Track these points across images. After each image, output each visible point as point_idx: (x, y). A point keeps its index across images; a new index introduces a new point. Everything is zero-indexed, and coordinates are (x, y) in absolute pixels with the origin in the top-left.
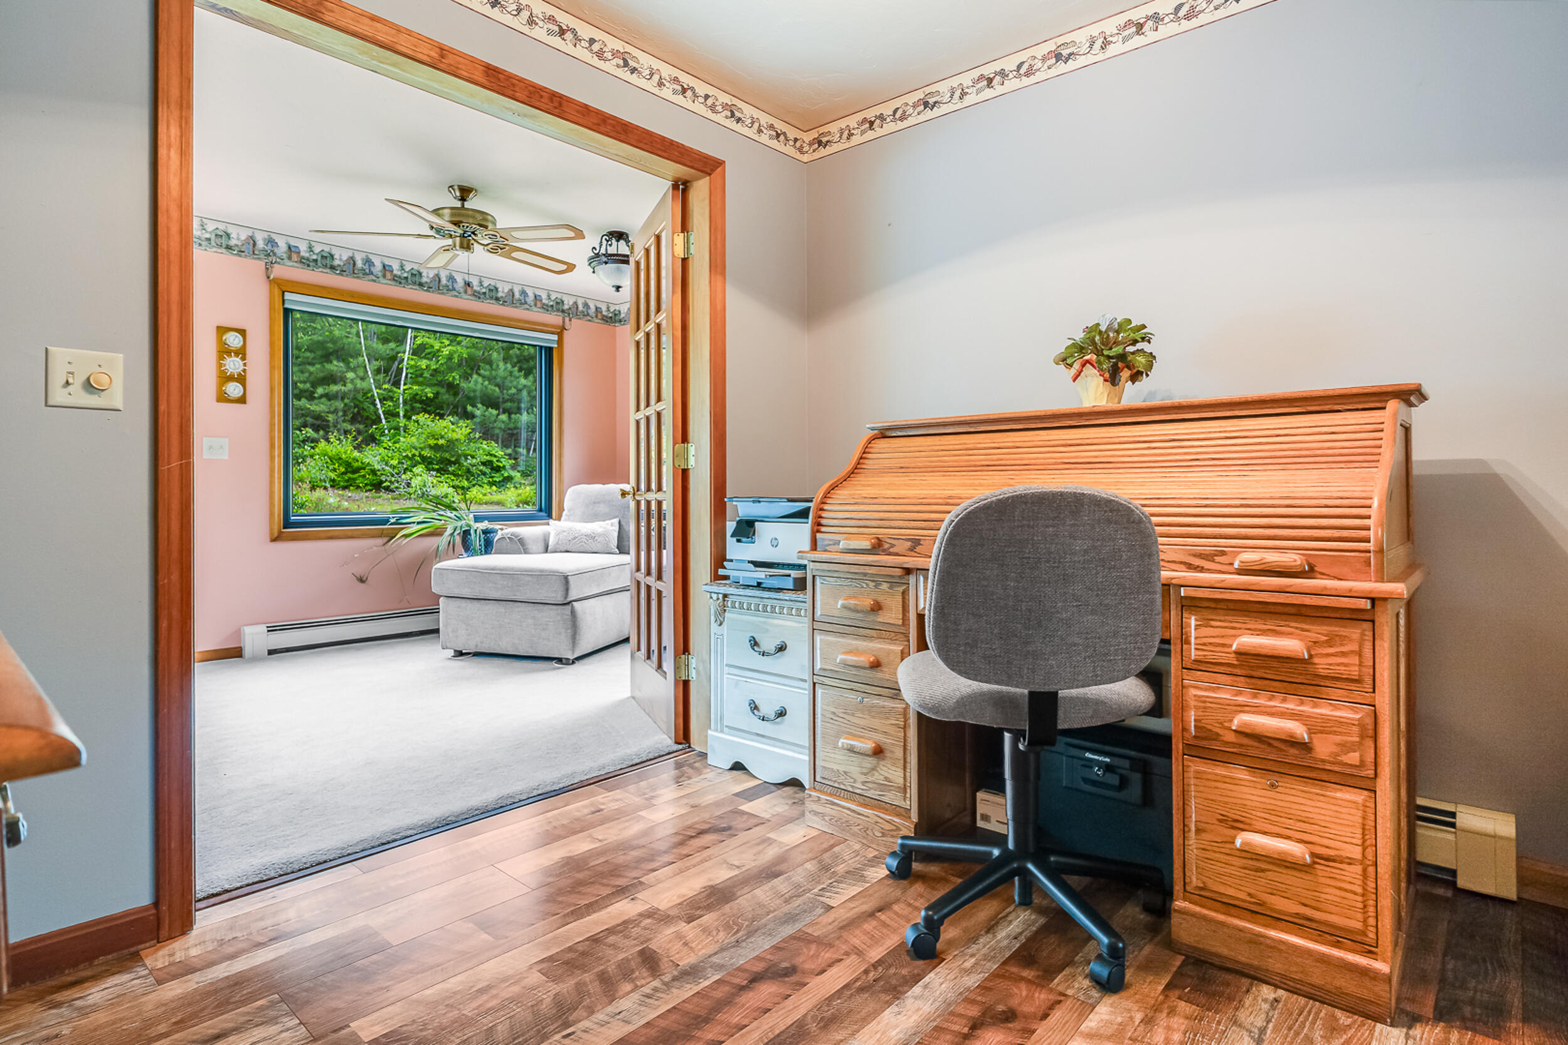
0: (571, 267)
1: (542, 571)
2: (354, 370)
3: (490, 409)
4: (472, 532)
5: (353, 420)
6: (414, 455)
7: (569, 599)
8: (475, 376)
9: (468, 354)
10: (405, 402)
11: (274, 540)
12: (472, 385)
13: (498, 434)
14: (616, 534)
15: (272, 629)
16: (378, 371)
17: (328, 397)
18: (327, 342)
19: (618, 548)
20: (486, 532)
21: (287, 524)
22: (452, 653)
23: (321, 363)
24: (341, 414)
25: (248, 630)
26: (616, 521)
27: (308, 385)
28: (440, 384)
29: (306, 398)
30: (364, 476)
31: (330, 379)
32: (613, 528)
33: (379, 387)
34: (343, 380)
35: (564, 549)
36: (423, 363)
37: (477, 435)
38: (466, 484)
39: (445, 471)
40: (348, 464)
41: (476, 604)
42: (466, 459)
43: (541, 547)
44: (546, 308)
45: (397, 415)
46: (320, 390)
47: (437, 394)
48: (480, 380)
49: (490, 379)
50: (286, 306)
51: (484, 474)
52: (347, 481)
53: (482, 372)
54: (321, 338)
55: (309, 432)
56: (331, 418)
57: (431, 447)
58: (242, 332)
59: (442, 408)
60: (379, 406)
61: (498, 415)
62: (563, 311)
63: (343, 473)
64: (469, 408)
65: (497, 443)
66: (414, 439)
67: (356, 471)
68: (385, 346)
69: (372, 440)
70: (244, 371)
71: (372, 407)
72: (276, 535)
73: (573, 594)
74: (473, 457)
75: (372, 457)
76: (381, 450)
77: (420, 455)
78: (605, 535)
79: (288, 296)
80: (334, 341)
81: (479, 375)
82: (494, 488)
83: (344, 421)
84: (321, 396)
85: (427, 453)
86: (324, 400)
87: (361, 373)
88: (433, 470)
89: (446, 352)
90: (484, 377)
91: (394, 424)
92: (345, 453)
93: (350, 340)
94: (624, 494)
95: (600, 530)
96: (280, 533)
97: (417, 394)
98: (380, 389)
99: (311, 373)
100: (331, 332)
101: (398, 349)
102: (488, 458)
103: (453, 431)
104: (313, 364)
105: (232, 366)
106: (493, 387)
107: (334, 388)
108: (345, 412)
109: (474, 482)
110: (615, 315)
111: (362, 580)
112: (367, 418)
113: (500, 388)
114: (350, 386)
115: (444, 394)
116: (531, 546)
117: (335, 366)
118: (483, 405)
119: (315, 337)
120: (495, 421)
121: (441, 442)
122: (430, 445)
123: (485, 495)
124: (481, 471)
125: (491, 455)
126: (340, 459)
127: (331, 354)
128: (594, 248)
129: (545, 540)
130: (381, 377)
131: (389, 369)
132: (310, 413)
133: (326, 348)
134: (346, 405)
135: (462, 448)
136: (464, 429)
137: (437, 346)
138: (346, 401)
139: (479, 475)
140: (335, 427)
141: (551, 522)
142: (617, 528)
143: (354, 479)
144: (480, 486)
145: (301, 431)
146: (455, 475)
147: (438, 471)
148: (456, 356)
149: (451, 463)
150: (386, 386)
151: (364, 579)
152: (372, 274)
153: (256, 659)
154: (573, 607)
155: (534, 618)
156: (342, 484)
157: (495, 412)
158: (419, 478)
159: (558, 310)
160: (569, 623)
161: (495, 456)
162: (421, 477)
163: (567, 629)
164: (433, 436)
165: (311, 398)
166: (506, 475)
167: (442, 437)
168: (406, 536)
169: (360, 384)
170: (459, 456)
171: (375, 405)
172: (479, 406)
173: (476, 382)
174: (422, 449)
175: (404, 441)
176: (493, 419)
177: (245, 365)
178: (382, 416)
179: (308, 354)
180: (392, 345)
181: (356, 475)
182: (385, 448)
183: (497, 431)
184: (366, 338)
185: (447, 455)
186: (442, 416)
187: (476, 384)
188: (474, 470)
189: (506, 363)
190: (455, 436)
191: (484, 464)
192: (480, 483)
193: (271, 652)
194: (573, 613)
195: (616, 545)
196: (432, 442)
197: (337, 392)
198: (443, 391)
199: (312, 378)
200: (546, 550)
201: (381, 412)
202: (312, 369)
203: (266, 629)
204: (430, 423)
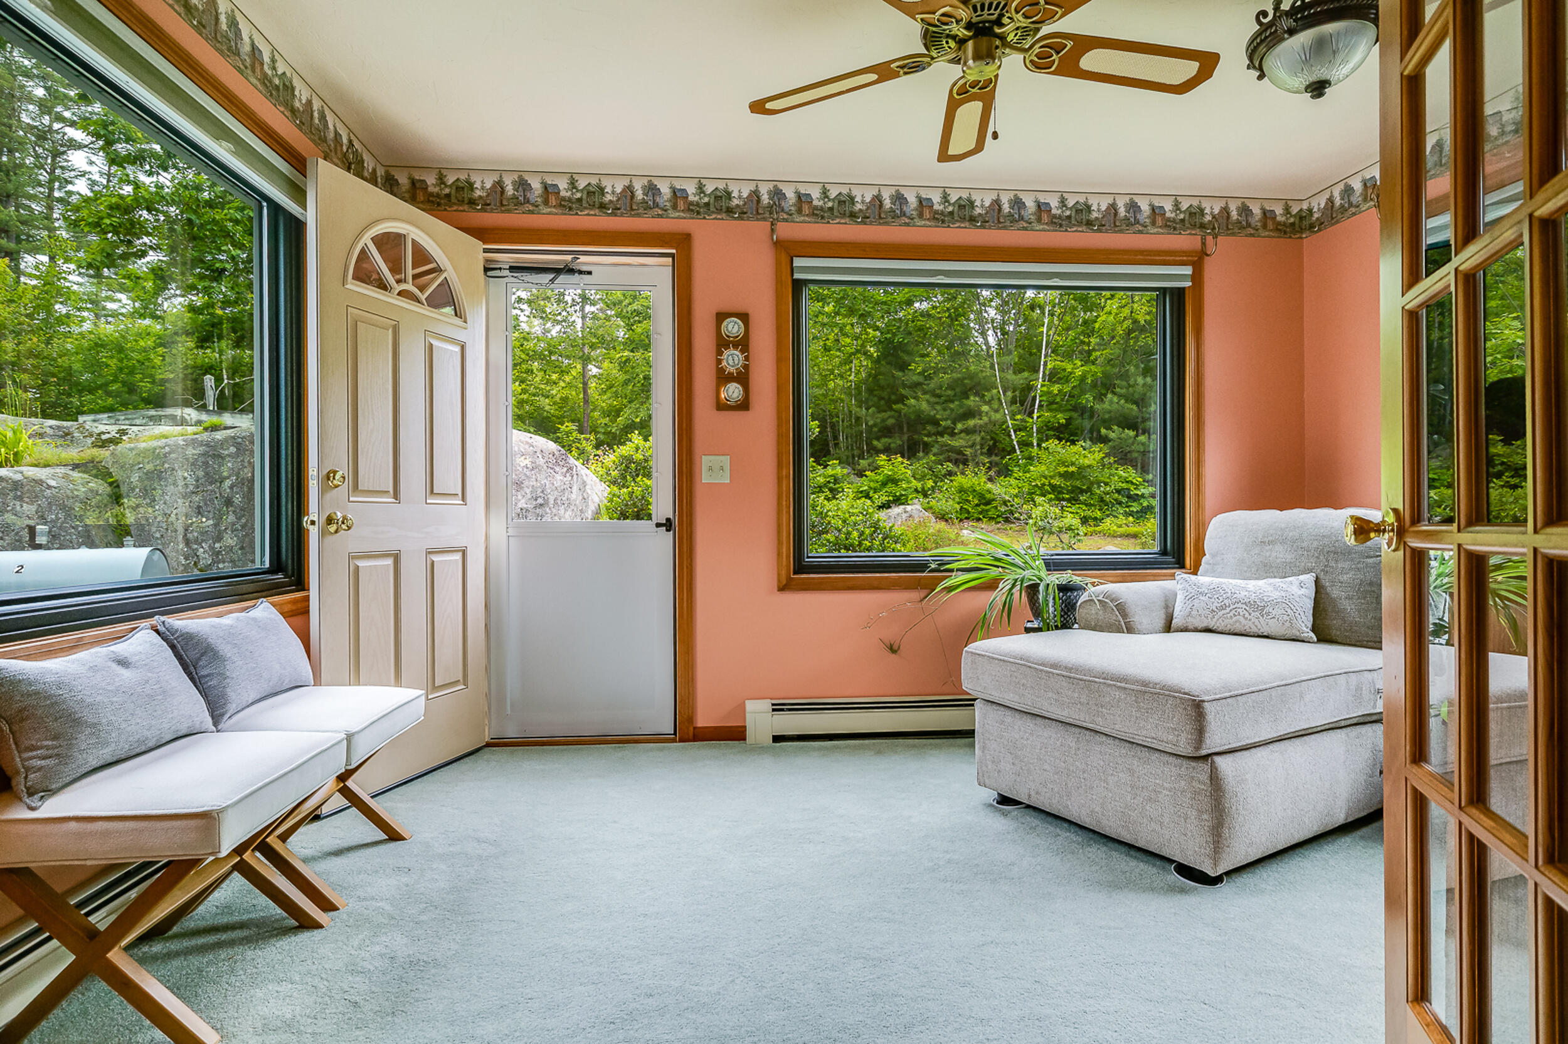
0: (1207, 62)
1: (1145, 684)
2: (989, 403)
3: (1126, 430)
4: (1041, 588)
5: (990, 453)
6: (1044, 485)
7: (1204, 752)
8: (1109, 396)
9: (1103, 372)
10: (1038, 432)
11: (782, 588)
12: (1106, 406)
13: (1136, 458)
14: (1310, 604)
15: (777, 708)
16: (1013, 402)
17: (967, 431)
18: (965, 378)
19: (1313, 630)
20: (1064, 589)
21: (801, 567)
22: (991, 796)
23: (960, 400)
24: (978, 447)
25: (751, 706)
26: (1309, 579)
27: (949, 422)
28: (1074, 409)
29: (948, 434)
30: (996, 507)
31: (970, 414)
32: (1303, 591)
33: (1013, 419)
34: (980, 414)
35: (1201, 625)
36: (1055, 389)
37: (1112, 460)
38: (1098, 514)
39: (1076, 500)
40: (981, 496)
41: (1030, 723)
42: (1099, 487)
43: (1159, 621)
44: (1171, 226)
45: (1031, 445)
46: (959, 426)
47: (1069, 421)
48: (1115, 399)
49: (1128, 399)
50: (797, 276)
51: (1120, 503)
52: (981, 513)
53: (1118, 390)
54: (959, 375)
55: (950, 466)
56: (968, 452)
57: (1061, 475)
58: (744, 317)
59: (1075, 435)
60: (1013, 437)
61: (1137, 436)
62: (1202, 226)
63: (977, 505)
64: (1103, 431)
65: (1136, 470)
66: (1043, 468)
67: (988, 503)
68: (1019, 376)
69: (1005, 472)
70: (746, 367)
71: (1008, 439)
72: (784, 582)
73: (1215, 740)
74: (1106, 484)
75: (1002, 489)
76: (1013, 482)
77: (1050, 484)
78: (1287, 602)
79: (798, 262)
80: (971, 376)
81: (1114, 393)
82: (1131, 519)
83: (982, 454)
84: (961, 431)
85: (1056, 481)
86: (963, 435)
87: (996, 405)
88: (1063, 499)
89: (1078, 373)
90: (1120, 396)
91: (1026, 454)
92: (979, 484)
93: (984, 374)
94: (1363, 529)
95: (1275, 595)
96: (789, 579)
97: (1049, 422)
98: (1015, 420)
99: (952, 410)
100: (967, 369)
101: (1032, 377)
102: (1124, 485)
103: (1085, 457)
104: (952, 402)
105: (731, 362)
106: (1130, 406)
107: (971, 423)
108: (982, 445)
109: (1108, 513)
110: (1301, 218)
111: (893, 649)
112: (1004, 450)
113: (1138, 406)
114: (985, 419)
115: (1076, 419)
116: (1139, 618)
117: (972, 401)
118: (1119, 426)
119: (954, 375)
120: (1133, 444)
121: (1072, 469)
122: (1059, 473)
123: (1120, 526)
124: (1115, 500)
125: (1127, 482)
126: (975, 491)
127: (971, 389)
128: (1264, 14)
129: (1167, 607)
130: (1014, 407)
131: (1023, 399)
132: (953, 450)
133: (964, 385)
134: (983, 438)
135: (1094, 475)
136: (1096, 454)
137: (1069, 368)
138: (983, 433)
139: (1113, 505)
140: (974, 460)
141: (1180, 574)
142: (1311, 592)
143: (987, 511)
144: (1115, 517)
145: (942, 465)
146: (1086, 505)
147: (1069, 500)
148: (1089, 376)
149: (1082, 491)
150: (1019, 417)
151: (895, 647)
152: (904, 215)
153: (759, 749)
154: (1214, 769)
155: (1131, 771)
156: (976, 515)
157: (1132, 433)
158: (1041, 508)
159: (1194, 226)
160: (1206, 802)
161: (1132, 483)
162: (1042, 507)
163: (1200, 812)
164: (1063, 463)
165: (952, 434)
166: (1145, 504)
167: (1073, 464)
168: (949, 589)
169: (997, 416)
170: (1092, 483)
171: (1010, 436)
172: (1115, 427)
173: (1111, 402)
174: (1051, 477)
175: (1036, 470)
176: (1131, 441)
177: (747, 358)
178: (1017, 447)
179: (949, 392)
180: (1026, 374)
181: (988, 507)
182: (1016, 478)
183: (1135, 455)
184: (1001, 370)
185: (1078, 483)
186: (1073, 443)
187: (1112, 403)
188: (1107, 498)
189: (1145, 377)
190: (1087, 462)
191: (1118, 491)
192: (1114, 513)
193: (777, 739)
194: (1215, 779)
195: (1310, 625)
196: (1062, 469)
197: (975, 426)
198: (1075, 415)
199: (953, 416)
200: (1168, 628)
201: (1015, 443)
202: (952, 406)
203: (771, 707)
204: (1059, 450)
